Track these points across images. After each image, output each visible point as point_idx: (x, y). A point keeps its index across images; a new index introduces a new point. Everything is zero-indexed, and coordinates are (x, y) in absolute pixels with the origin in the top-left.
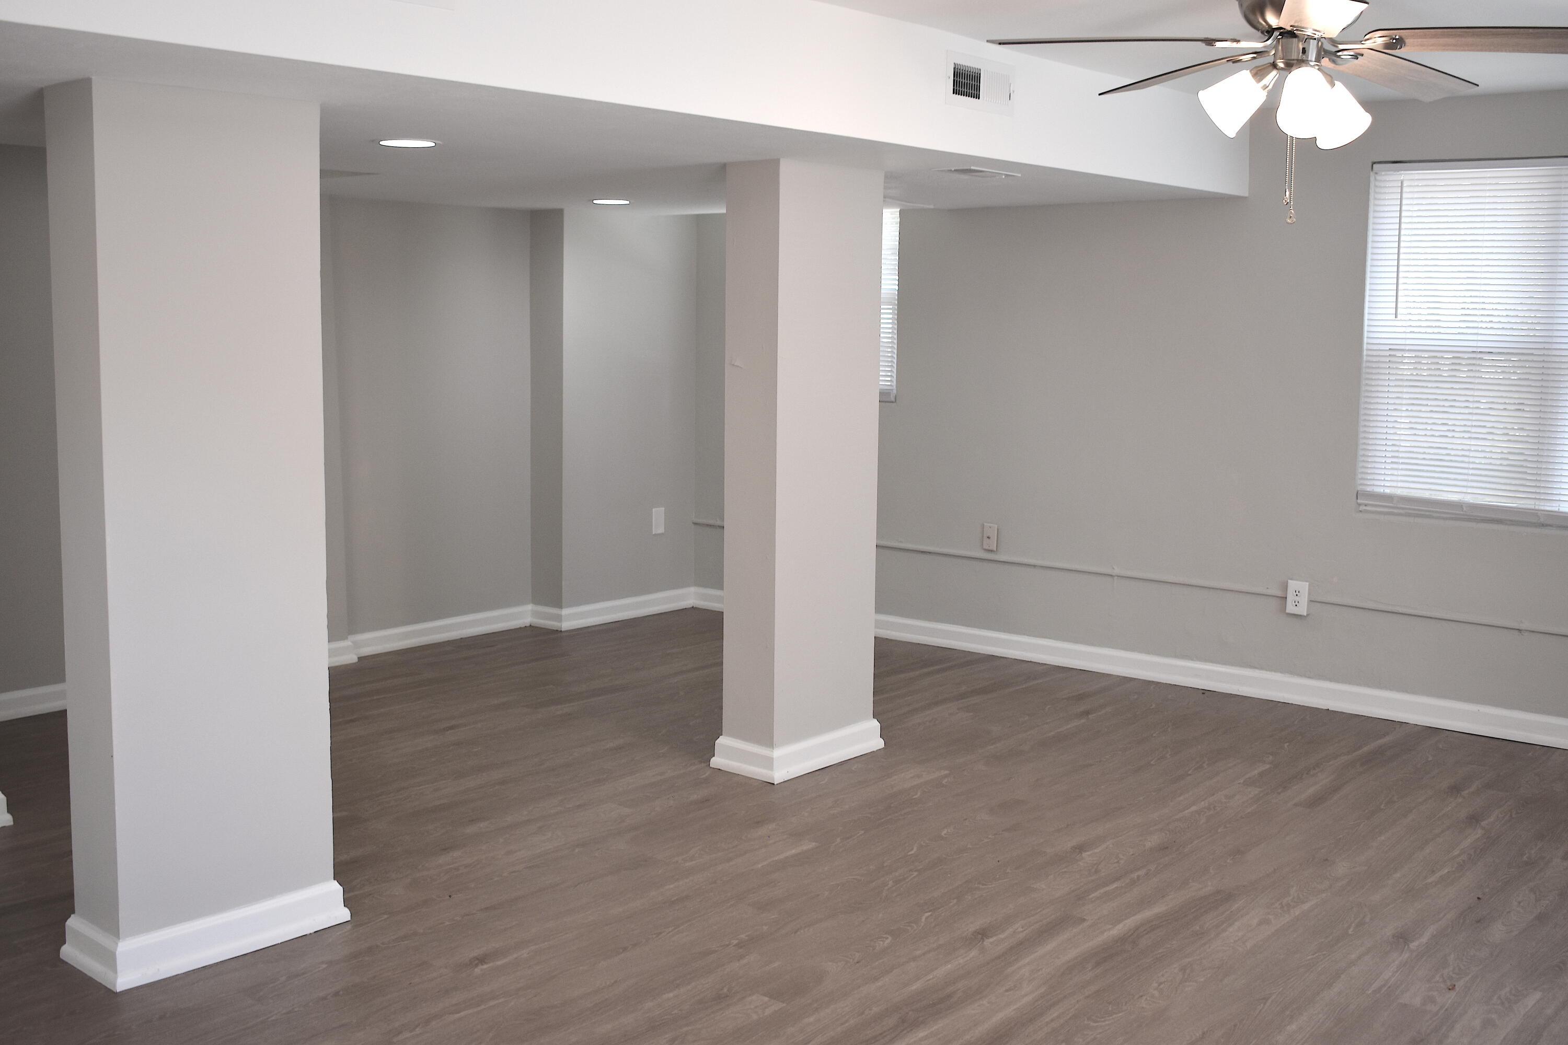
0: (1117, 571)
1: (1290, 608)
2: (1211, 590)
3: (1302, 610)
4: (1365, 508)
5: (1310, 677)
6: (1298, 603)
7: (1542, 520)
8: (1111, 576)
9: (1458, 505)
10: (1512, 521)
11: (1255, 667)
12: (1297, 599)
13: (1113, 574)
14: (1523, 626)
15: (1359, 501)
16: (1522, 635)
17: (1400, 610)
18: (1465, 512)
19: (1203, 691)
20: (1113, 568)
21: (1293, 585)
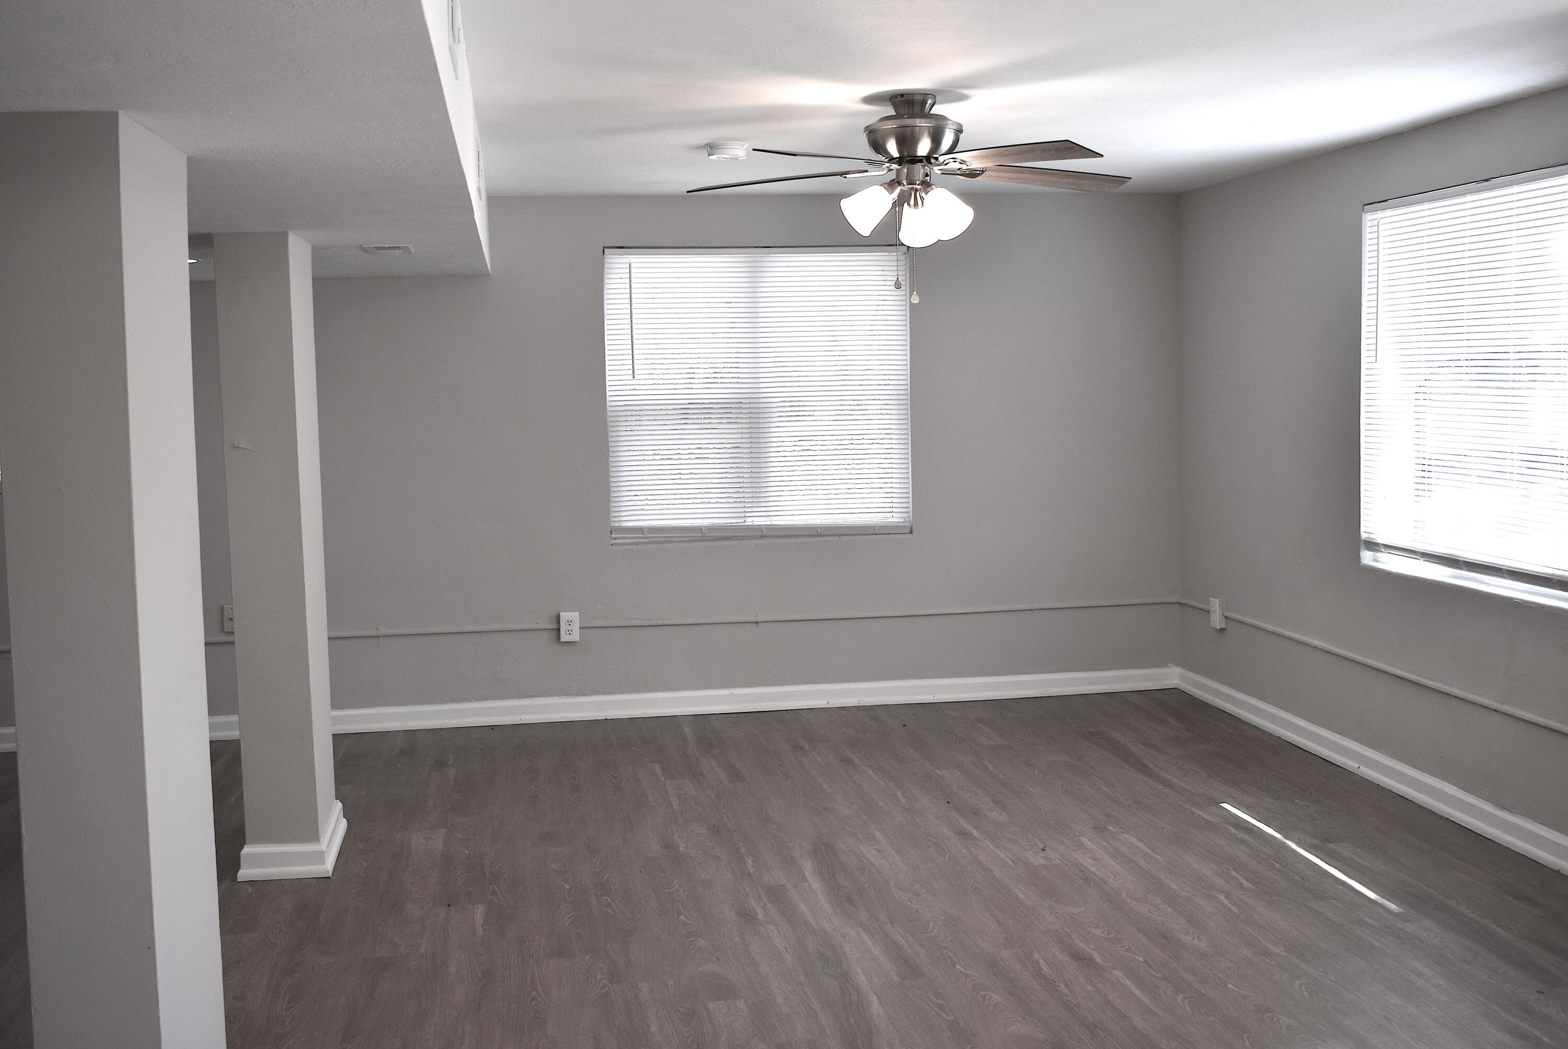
0: (382, 631)
1: (564, 637)
2: (483, 633)
3: (576, 637)
4: (615, 541)
5: (584, 695)
6: (571, 630)
7: (764, 533)
8: (377, 636)
9: (699, 529)
10: (737, 537)
11: (532, 696)
12: (570, 628)
13: (379, 635)
14: (760, 619)
15: (612, 536)
16: (759, 626)
17: (660, 623)
18: (704, 534)
19: (492, 727)
20: (378, 629)
21: (565, 616)
